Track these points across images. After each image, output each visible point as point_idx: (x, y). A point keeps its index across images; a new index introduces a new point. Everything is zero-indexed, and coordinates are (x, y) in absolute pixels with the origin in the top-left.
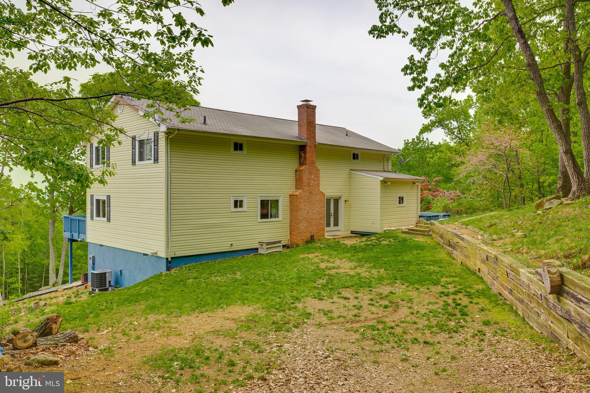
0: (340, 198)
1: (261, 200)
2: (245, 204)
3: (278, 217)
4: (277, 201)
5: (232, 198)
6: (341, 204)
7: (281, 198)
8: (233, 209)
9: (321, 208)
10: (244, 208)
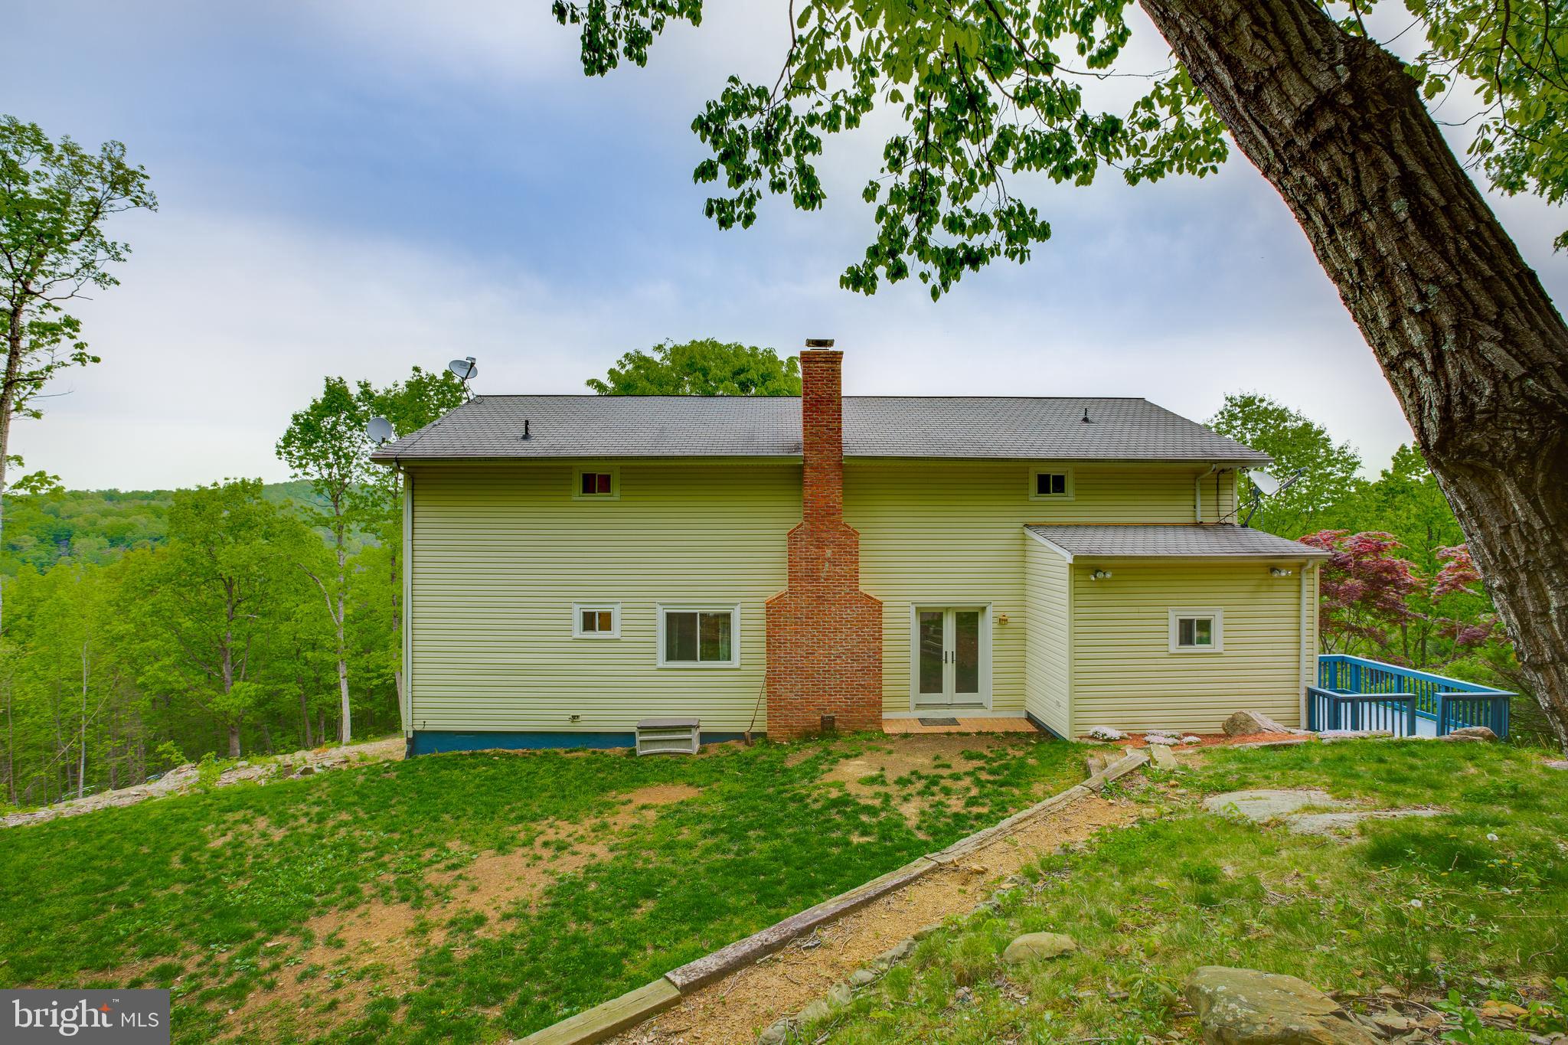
0: (984, 609)
1: (668, 615)
2: (616, 621)
3: (729, 659)
4: (728, 616)
5: (577, 607)
6: (987, 629)
7: (738, 608)
8: (578, 632)
9: (864, 641)
10: (615, 632)
